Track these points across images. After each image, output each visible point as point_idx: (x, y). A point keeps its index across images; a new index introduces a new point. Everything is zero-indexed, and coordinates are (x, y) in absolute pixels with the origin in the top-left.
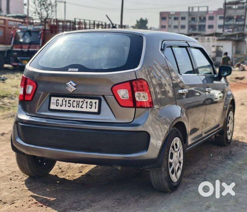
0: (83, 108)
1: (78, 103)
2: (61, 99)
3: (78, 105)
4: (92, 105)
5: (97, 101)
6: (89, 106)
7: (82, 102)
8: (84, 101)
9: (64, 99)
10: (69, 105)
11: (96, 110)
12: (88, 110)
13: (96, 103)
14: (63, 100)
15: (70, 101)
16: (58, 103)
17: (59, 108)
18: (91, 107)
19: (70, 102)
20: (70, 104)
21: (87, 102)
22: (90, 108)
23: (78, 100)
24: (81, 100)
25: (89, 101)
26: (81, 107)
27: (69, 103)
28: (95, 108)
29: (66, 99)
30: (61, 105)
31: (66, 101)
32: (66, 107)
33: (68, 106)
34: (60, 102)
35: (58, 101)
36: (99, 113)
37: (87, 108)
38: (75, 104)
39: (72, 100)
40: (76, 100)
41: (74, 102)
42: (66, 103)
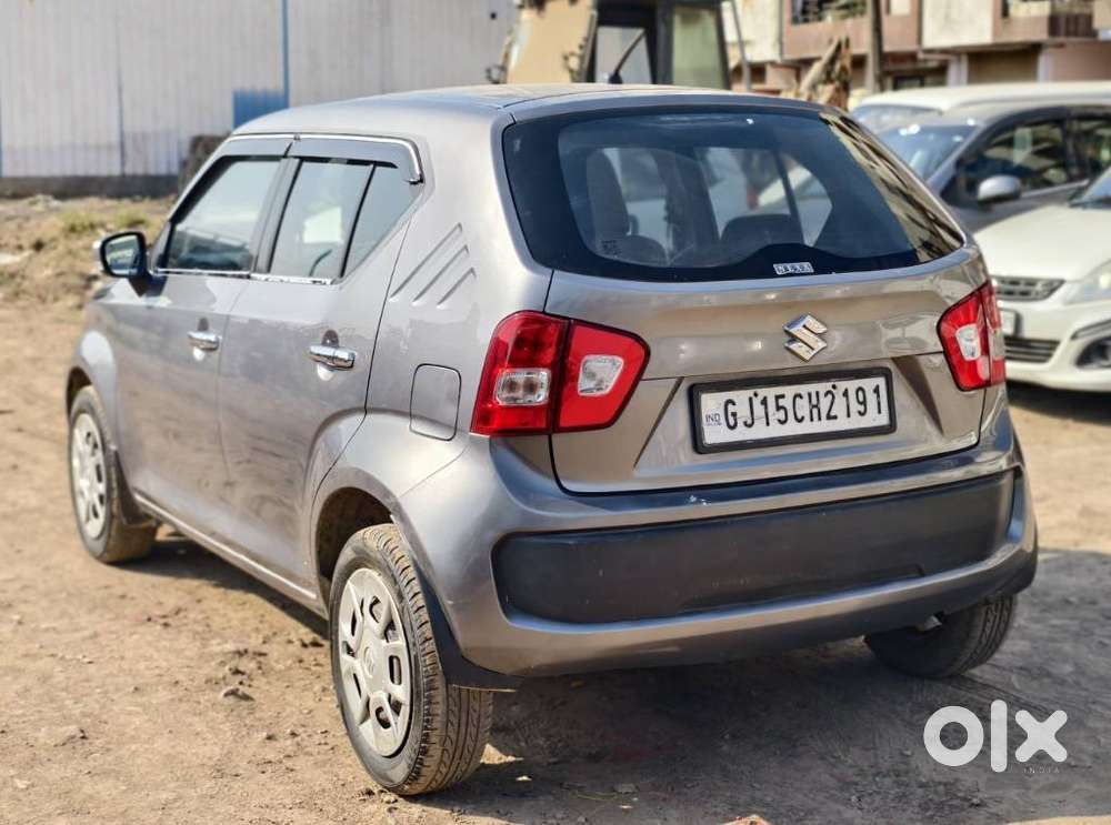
0: (835, 417)
1: (814, 401)
2: (741, 397)
3: (815, 411)
4: (864, 403)
5: (881, 382)
6: (855, 407)
7: (830, 396)
8: (834, 391)
9: (756, 395)
10: (781, 415)
11: (883, 420)
12: (856, 423)
13: (877, 390)
14: (751, 399)
15: (783, 396)
16: (734, 414)
17: (741, 434)
18: (862, 408)
19: (781, 402)
20: (782, 411)
21: (846, 394)
22: (860, 413)
23: (812, 388)
24: (823, 387)
25: (852, 385)
26: (829, 417)
27: (779, 408)
28: (879, 412)
29: (762, 392)
30: (749, 422)
31: (764, 402)
32: (768, 424)
33: (779, 421)
34: (742, 410)
35: (730, 406)
36: (891, 428)
37: (849, 415)
38: (803, 408)
39: (789, 391)
40: (804, 389)
41: (798, 399)
42: (766, 408)
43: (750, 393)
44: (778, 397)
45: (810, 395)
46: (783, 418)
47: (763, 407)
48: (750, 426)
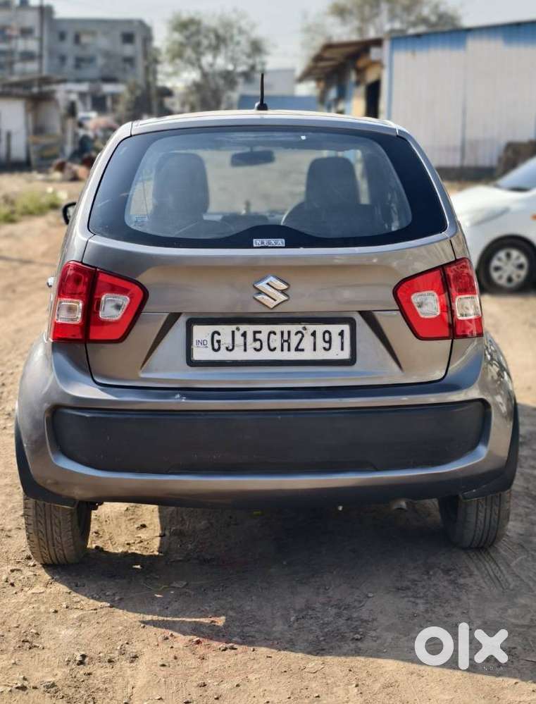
0: (303, 350)
1: (286, 337)
2: (225, 330)
3: (286, 345)
4: (330, 342)
5: (346, 328)
6: (321, 343)
7: (300, 335)
8: (304, 332)
9: (238, 329)
10: (257, 345)
11: (345, 355)
12: (321, 355)
13: (341, 334)
14: (233, 332)
15: (260, 332)
16: (219, 342)
17: (223, 355)
18: (327, 346)
19: (258, 336)
20: (258, 343)
21: (314, 334)
22: (324, 348)
23: (286, 328)
24: (294, 328)
25: (320, 329)
26: (297, 349)
27: (255, 340)
28: (342, 349)
29: (243, 328)
30: (231, 348)
31: (244, 335)
32: (245, 350)
33: (255, 349)
34: (226, 339)
35: (216, 336)
36: (351, 361)
37: (315, 350)
38: (276, 341)
39: (265, 329)
40: (278, 328)
41: (272, 335)
42: (245, 339)
43: (233, 327)
44: (255, 333)
45: (282, 333)
46: (258, 347)
47: (243, 338)
48: (231, 350)
